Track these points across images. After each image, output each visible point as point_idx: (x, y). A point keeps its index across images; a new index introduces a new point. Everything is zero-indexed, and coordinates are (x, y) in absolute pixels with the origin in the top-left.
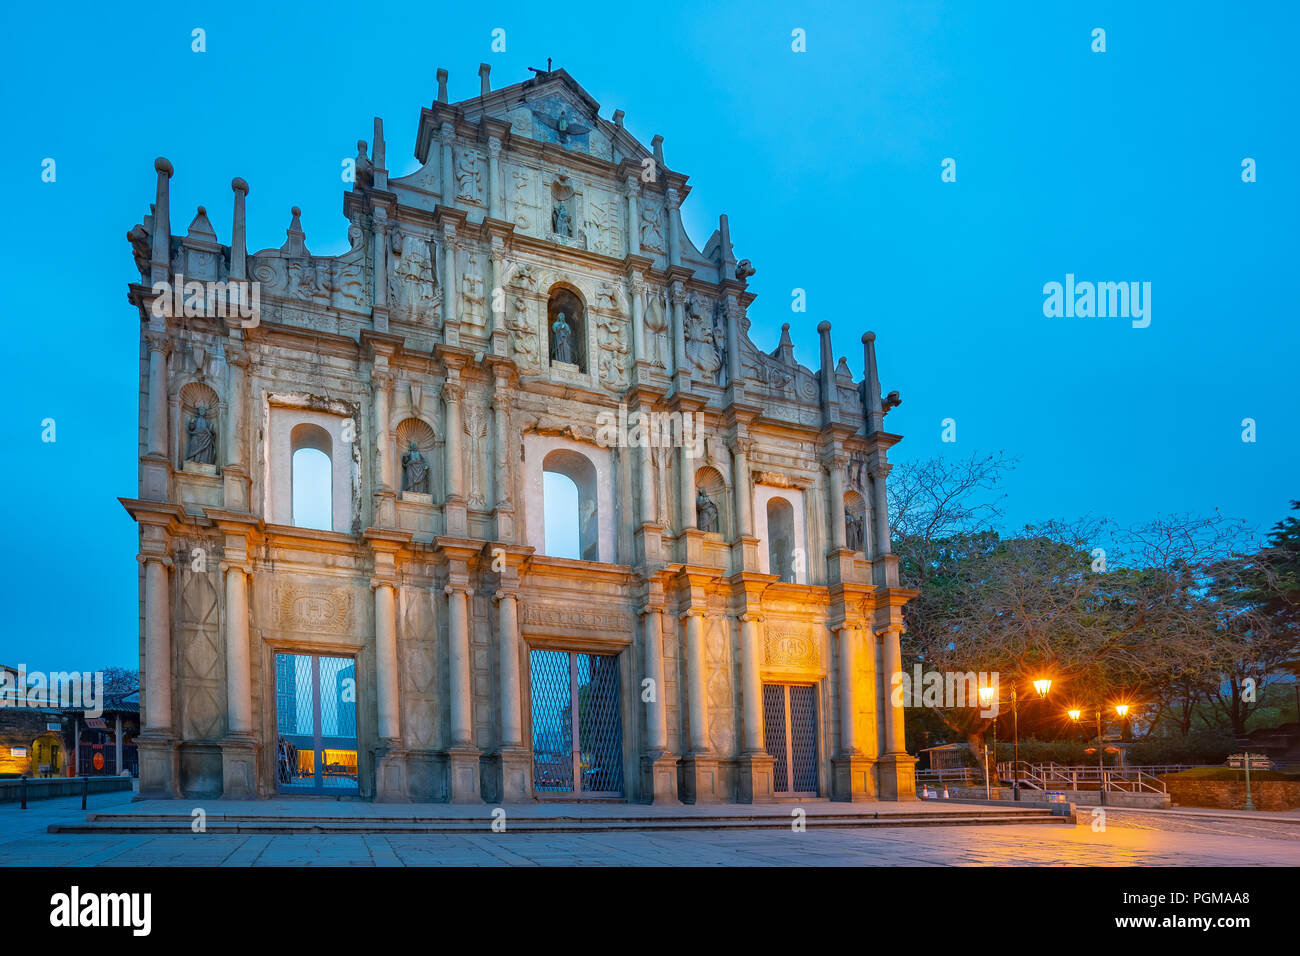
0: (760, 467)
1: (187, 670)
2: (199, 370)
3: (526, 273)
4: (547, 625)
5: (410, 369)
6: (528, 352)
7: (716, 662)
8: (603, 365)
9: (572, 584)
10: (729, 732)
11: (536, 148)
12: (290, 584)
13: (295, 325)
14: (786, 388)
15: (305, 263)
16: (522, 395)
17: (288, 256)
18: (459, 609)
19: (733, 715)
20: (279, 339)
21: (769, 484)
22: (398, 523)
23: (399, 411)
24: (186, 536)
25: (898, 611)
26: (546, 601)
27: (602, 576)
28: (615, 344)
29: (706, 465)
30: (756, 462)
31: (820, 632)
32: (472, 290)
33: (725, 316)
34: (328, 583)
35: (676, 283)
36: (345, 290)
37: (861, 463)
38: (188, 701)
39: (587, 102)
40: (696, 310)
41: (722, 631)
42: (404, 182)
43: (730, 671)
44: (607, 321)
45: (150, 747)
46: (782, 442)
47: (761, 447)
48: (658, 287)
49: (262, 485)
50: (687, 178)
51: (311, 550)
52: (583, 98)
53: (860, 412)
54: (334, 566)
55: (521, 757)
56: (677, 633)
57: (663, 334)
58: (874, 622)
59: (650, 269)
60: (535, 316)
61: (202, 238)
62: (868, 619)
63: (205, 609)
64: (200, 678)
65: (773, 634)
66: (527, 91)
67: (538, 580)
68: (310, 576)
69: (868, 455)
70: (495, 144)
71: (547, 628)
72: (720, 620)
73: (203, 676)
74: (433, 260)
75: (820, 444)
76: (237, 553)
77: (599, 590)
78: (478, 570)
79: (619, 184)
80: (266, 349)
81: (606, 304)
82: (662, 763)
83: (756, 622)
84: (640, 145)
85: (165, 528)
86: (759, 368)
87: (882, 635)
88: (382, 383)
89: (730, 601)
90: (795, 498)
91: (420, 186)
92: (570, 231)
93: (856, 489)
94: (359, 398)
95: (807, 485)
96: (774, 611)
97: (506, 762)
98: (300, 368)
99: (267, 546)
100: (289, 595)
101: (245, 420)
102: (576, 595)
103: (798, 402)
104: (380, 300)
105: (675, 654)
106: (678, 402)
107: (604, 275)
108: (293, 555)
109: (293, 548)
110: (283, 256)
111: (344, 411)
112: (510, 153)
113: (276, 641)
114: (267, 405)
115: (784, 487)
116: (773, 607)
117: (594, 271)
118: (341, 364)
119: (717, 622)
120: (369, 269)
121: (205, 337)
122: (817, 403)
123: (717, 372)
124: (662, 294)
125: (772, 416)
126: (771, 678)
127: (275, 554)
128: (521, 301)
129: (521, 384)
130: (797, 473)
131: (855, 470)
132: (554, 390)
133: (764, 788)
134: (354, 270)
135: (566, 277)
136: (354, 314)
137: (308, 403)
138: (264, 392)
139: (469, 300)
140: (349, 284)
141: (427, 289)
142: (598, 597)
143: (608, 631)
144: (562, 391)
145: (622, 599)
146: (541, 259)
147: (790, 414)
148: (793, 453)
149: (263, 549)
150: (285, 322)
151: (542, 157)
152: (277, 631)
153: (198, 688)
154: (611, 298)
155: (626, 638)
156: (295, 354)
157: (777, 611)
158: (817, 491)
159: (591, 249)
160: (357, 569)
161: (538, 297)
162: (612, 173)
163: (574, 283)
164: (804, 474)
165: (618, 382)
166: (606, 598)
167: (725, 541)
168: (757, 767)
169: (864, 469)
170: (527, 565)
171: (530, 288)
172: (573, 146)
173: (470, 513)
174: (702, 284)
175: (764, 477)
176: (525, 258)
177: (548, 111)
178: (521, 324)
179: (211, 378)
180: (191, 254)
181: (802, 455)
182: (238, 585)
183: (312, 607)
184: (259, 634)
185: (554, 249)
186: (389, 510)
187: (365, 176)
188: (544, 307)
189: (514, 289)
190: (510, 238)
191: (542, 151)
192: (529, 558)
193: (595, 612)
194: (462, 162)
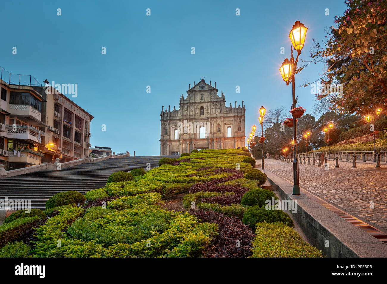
3: (197, 106)
6: (197, 116)
8: (206, 115)
9: (201, 141)
12: (173, 145)
13: (174, 119)
14: (230, 111)
15: (175, 112)
16: (197, 121)
18: (188, 146)
21: (227, 124)
22: (183, 138)
24: (165, 142)
26: (198, 144)
27: (204, 140)
28: (207, 112)
29: (218, 124)
30: (225, 122)
33: (222, 105)
34: (176, 145)
35: (215, 102)
39: (205, 83)
40: (217, 105)
41: (219, 145)
44: (206, 109)
46: (229, 119)
47: (226, 120)
48: (213, 104)
49: (171, 136)
50: (217, 89)
51: (175, 142)
54: (177, 143)
56: (213, 145)
57: (213, 109)
59: (212, 102)
60: (198, 111)
61: (166, 112)
63: (166, 149)
66: (198, 85)
67: (197, 141)
70: (194, 93)
71: (198, 146)
74: (187, 108)
75: (234, 118)
76: (168, 143)
78: (191, 141)
79: (209, 92)
80: (171, 122)
83: (223, 143)
84: (212, 86)
85: (163, 142)
86: (227, 110)
89: (220, 140)
90: (232, 126)
91: (186, 100)
95: (233, 124)
96: (226, 141)
100: (173, 147)
101: (169, 130)
103: (232, 113)
104: (182, 115)
106: (214, 118)
107: (207, 104)
108: (173, 142)
110: (173, 112)
112: (196, 93)
114: (171, 128)
115: (230, 124)
117: (205, 104)
118: (178, 122)
119: (219, 143)
121: (166, 123)
122: (234, 112)
123: (220, 112)
125: (228, 116)
129: (196, 119)
130: (231, 122)
132: (200, 119)
134: (180, 111)
135: (202, 105)
136: (180, 116)
137: (175, 126)
138: (171, 126)
139: (191, 111)
140: (179, 113)
141: (187, 111)
142: (204, 142)
143: (205, 146)
145: (207, 142)
147: (231, 115)
148: (231, 120)
149: (171, 142)
152: (172, 150)
154: (207, 106)
155: (207, 147)
156: (174, 122)
159: (205, 101)
160: (179, 143)
161: (199, 109)
164: (232, 122)
167: (221, 133)
169: (241, 120)
172: (203, 89)
173: (190, 135)
174: (218, 101)
176: (197, 104)
178: (196, 112)
179: (167, 126)
180: (165, 114)
181: (232, 120)
182: (168, 146)
183: (175, 147)
184: (170, 151)
185: (200, 103)
186: (182, 136)
187: (181, 102)
188: (199, 110)
189: (196, 109)
190: (195, 103)
191: (199, 91)
192: (196, 139)
193: (204, 144)
194: (191, 96)
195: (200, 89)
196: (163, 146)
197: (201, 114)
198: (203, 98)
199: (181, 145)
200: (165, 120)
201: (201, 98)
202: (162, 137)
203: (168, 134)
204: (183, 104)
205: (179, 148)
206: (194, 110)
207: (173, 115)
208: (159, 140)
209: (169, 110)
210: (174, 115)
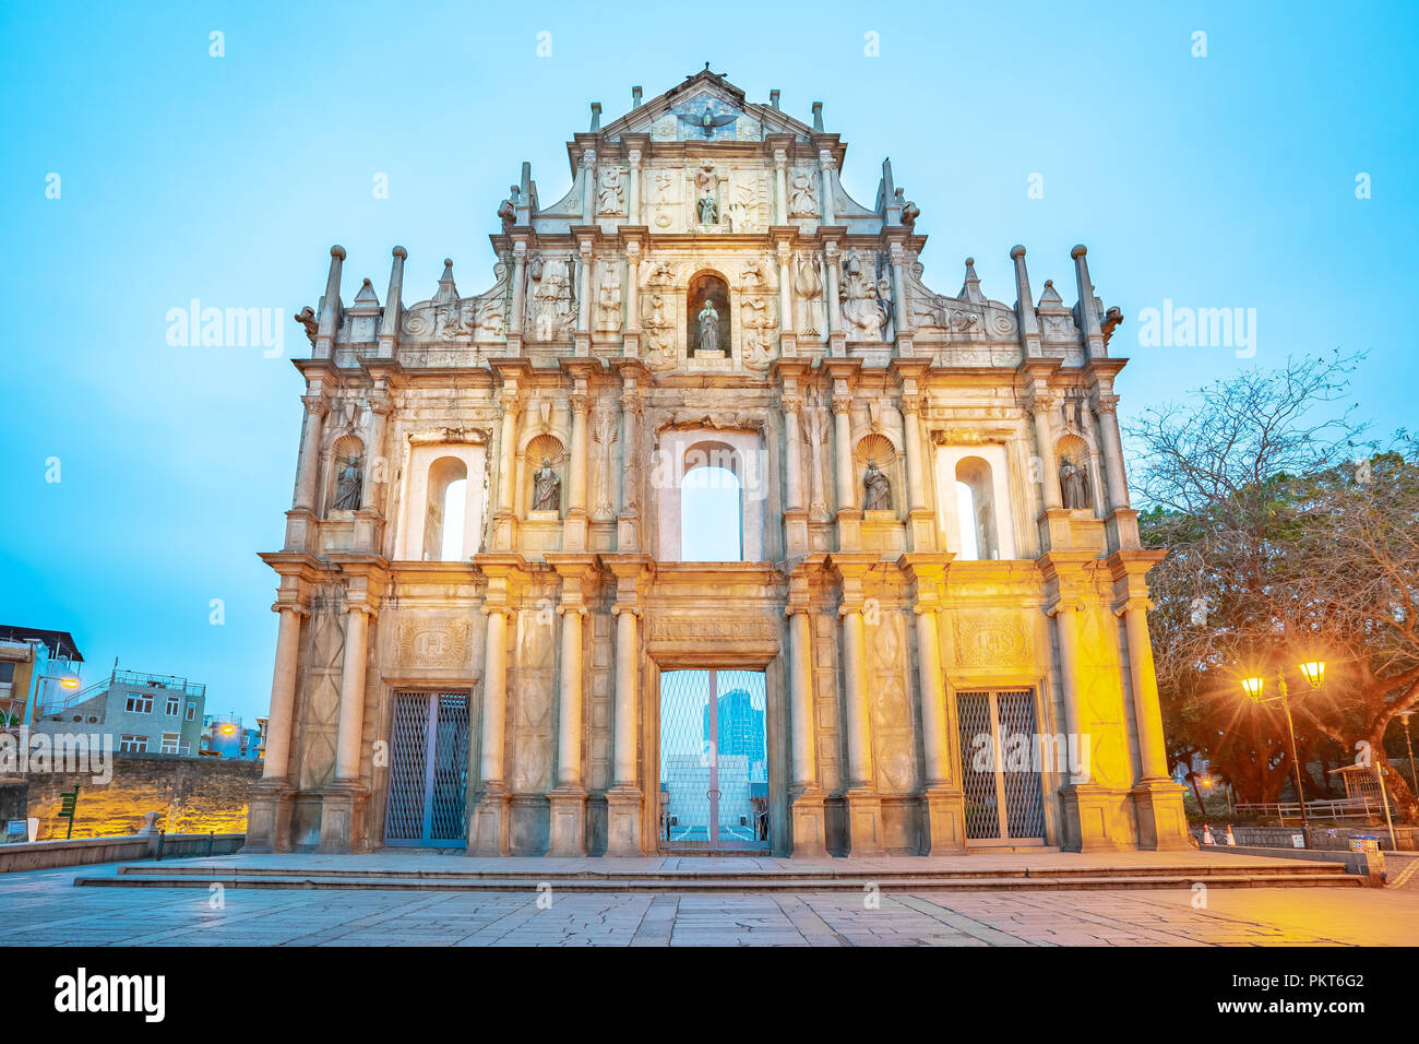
0: (941, 425)
1: (310, 716)
2: (350, 424)
3: (664, 269)
4: (677, 640)
5: (543, 387)
6: (664, 347)
7: (888, 669)
8: (750, 347)
9: (706, 591)
10: (906, 759)
11: (678, 148)
12: (411, 620)
13: (437, 366)
14: (972, 329)
15: (452, 307)
16: (657, 392)
17: (437, 304)
18: (572, 628)
19: (913, 735)
20: (421, 382)
21: (956, 443)
22: (515, 547)
23: (530, 429)
24: (323, 582)
25: (1141, 580)
26: (675, 613)
27: (741, 577)
28: (760, 321)
29: (871, 433)
30: (936, 420)
31: (1032, 618)
32: (609, 298)
33: (890, 266)
34: (447, 615)
35: (828, 244)
36: (486, 324)
37: (1079, 400)
38: (307, 749)
39: (732, 93)
40: (854, 267)
41: (895, 630)
42: (549, 212)
43: (906, 678)
44: (751, 298)
45: (259, 797)
46: (970, 392)
47: (941, 402)
48: (811, 252)
49: (396, 522)
50: (839, 136)
51: (435, 582)
52: (728, 90)
53: (1075, 339)
54: (455, 597)
55: (628, 799)
56: (835, 637)
57: (817, 299)
58: (1113, 598)
59: (798, 235)
60: (674, 310)
61: (364, 305)
62: (1102, 596)
63: (333, 653)
64: (321, 724)
65: (965, 626)
66: (672, 99)
67: (667, 590)
68: (431, 610)
69: (1090, 388)
70: (635, 156)
71: (675, 642)
72: (892, 616)
73: (324, 721)
74: (572, 278)
75: (1020, 386)
76: (358, 593)
77: (738, 594)
78: (602, 586)
79: (767, 160)
80: (410, 393)
81: (752, 281)
82: (804, 802)
83: (933, 614)
84: (788, 117)
85: (300, 576)
86: (936, 313)
87: (1124, 614)
88: (508, 406)
89: (905, 590)
90: (993, 455)
91: (564, 212)
92: (714, 218)
93: (1075, 432)
94: (492, 424)
95: (1007, 437)
96: (964, 598)
97: (613, 805)
98: (439, 406)
99: (394, 583)
100: (410, 632)
101: (384, 466)
102: (710, 602)
103: (990, 343)
104: (515, 327)
105: (833, 662)
106: (828, 370)
107: (752, 253)
108: (416, 590)
109: (418, 582)
110: (434, 304)
111: (478, 439)
112: (655, 160)
113: (394, 680)
114: (407, 446)
115: (977, 444)
116: (964, 593)
117: (738, 252)
118: (477, 394)
119: (887, 618)
120: (508, 300)
121: (359, 393)
122: (1014, 339)
123: (882, 327)
124: (815, 258)
125: (955, 364)
126: (966, 685)
127: (400, 591)
128: (658, 298)
129: (655, 382)
130: (992, 425)
131: (1071, 409)
132: (690, 381)
133: (949, 834)
134: (496, 303)
135: (708, 264)
136: (493, 344)
137: (445, 437)
138: (405, 435)
139: (605, 308)
140: (489, 318)
141: (564, 306)
142: (737, 601)
143: (749, 641)
144: (700, 380)
145: (765, 602)
146: (681, 252)
147: (980, 358)
148: (985, 402)
149: (390, 587)
150: (430, 365)
151: (685, 155)
152: (395, 670)
153: (318, 734)
154: (757, 274)
155: (770, 647)
156: (436, 393)
157: (969, 597)
158: (1020, 443)
159: (737, 230)
160: (477, 598)
161: (677, 289)
162: (759, 151)
163: (716, 269)
164: (1001, 424)
165: (763, 360)
166: (747, 601)
167: (897, 519)
168: (936, 804)
169: (1085, 405)
170: (653, 574)
171: (668, 283)
172: (718, 136)
173: (590, 524)
174: (860, 238)
175: (947, 436)
176: (662, 255)
177: (693, 111)
178: (657, 320)
179: (359, 429)
180: (355, 320)
181: (997, 402)
182: (356, 625)
183: (431, 642)
184: (378, 674)
185: (693, 240)
186: (505, 532)
187: (508, 217)
188: (683, 299)
189: (651, 287)
190: (647, 239)
191: (685, 149)
192: (649, 566)
193: (735, 620)
194: (605, 180)
195: (691, 133)
196: (304, 620)
197: (694, 345)
198: (715, 209)
199: (497, 621)
200: (349, 374)
201: (701, 204)
202: (301, 524)
203: (368, 500)
204: (536, 241)
205: (476, 651)
206: (632, 292)
207: (423, 330)
208: (269, 559)
209: (396, 288)
210: (441, 334)
